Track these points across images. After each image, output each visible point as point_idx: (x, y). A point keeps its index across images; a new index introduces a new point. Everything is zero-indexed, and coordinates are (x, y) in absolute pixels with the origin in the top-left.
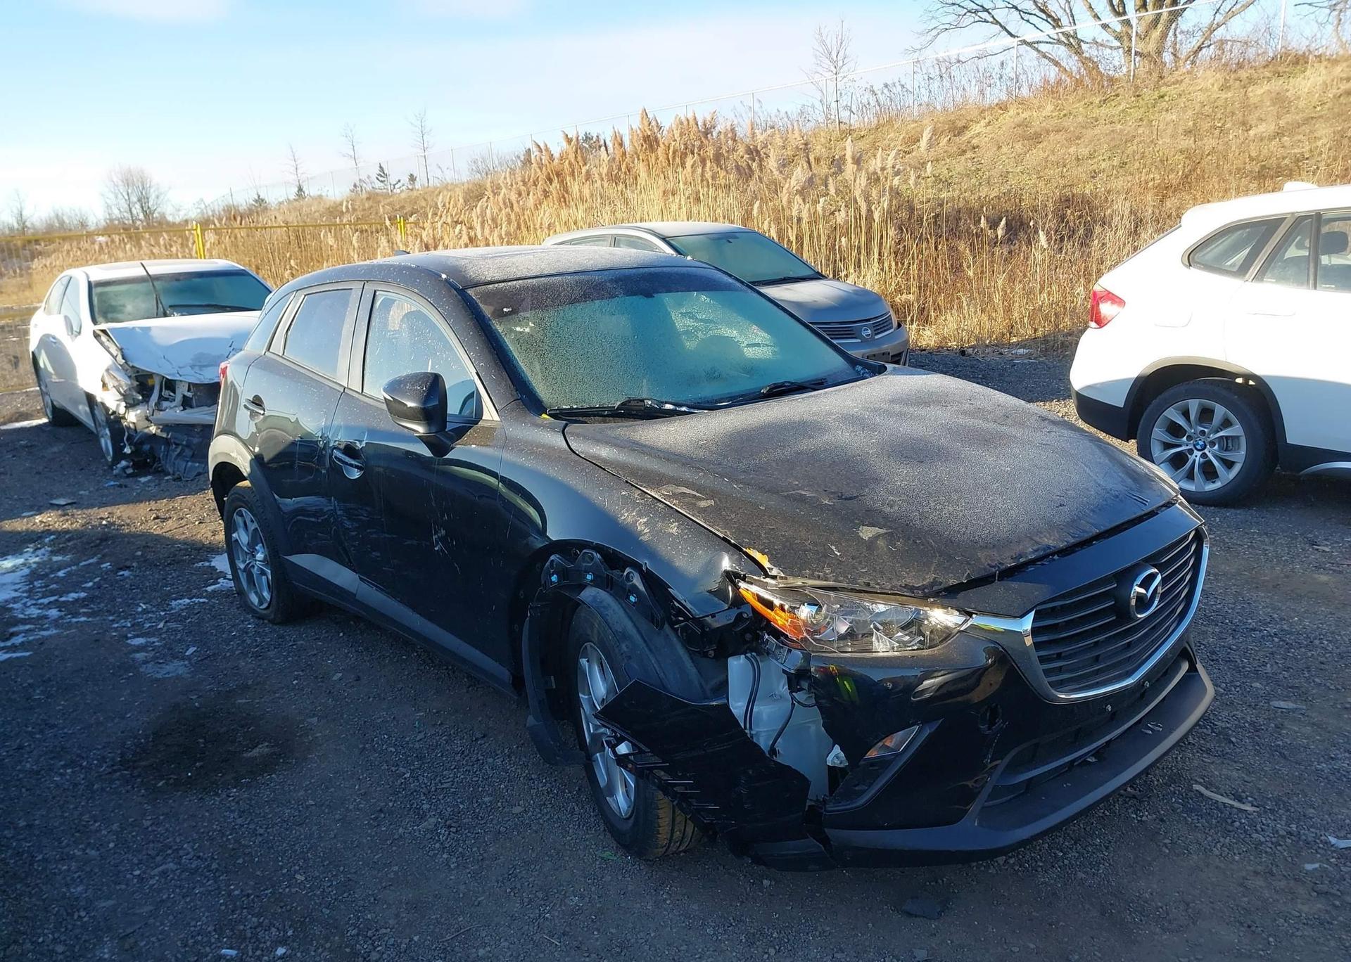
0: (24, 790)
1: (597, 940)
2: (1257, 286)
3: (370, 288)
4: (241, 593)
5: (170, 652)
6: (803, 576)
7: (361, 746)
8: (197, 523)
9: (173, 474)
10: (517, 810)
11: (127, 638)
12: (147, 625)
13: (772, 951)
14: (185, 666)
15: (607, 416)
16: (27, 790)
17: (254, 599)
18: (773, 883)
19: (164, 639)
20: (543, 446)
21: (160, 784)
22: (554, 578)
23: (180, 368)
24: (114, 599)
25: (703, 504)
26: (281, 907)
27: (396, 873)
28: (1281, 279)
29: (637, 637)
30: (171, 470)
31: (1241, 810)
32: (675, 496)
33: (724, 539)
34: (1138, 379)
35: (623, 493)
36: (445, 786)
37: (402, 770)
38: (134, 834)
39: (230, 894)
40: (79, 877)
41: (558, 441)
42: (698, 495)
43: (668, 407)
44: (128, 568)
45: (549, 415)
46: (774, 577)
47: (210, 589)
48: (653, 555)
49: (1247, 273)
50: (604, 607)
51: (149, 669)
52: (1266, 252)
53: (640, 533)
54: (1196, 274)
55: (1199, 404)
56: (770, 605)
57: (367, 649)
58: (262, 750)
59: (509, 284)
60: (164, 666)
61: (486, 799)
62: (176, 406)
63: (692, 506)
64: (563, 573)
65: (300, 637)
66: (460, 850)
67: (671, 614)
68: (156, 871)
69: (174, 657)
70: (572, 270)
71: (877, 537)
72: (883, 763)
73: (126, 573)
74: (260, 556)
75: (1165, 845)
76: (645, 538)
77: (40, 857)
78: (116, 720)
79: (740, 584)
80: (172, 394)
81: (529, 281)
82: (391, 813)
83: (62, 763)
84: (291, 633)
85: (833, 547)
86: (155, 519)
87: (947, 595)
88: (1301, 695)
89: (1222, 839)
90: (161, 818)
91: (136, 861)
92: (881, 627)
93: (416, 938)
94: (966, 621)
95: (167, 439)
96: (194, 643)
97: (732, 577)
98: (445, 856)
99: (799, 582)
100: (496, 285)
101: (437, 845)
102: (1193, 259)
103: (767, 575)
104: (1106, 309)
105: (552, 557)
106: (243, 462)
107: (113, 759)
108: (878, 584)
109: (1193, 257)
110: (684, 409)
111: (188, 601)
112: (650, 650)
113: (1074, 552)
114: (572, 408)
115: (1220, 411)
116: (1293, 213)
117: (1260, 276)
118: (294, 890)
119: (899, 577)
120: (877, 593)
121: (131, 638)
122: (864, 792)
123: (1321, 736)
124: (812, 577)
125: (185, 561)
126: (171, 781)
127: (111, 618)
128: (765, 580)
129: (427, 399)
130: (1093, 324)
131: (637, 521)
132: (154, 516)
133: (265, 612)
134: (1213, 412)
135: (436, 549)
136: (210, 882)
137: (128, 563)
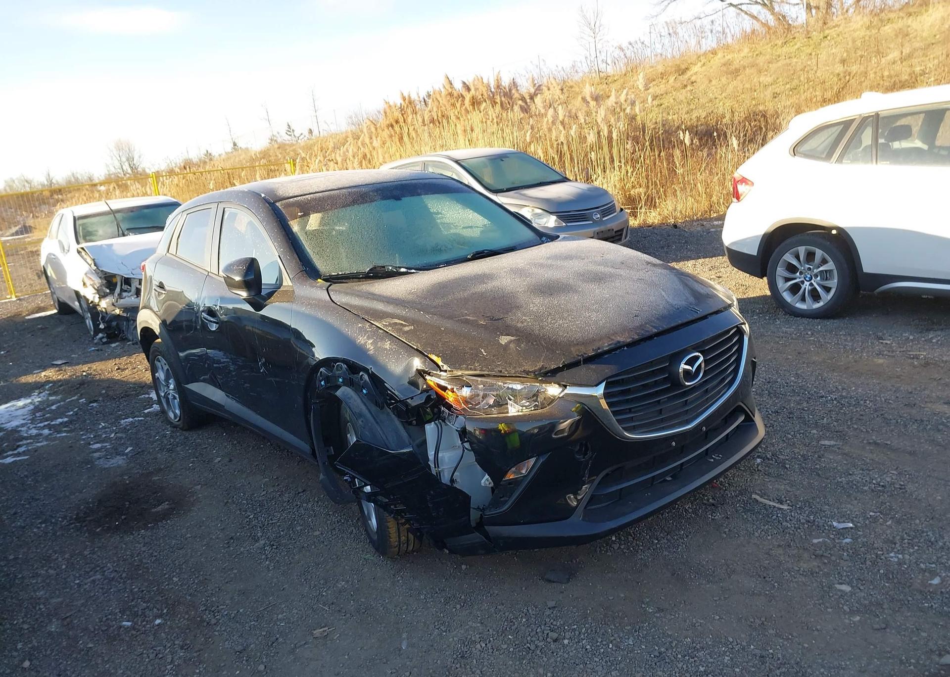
0: (14, 538)
1: (352, 606)
2: (838, 166)
3: (221, 206)
4: (163, 412)
5: (116, 451)
6: (461, 369)
7: (225, 501)
8: (144, 370)
9: (133, 340)
10: (317, 533)
11: (90, 444)
12: (104, 436)
13: (458, 606)
14: (124, 459)
15: (361, 278)
16: (16, 538)
17: (171, 415)
18: (468, 567)
19: (113, 444)
20: (316, 300)
21: (98, 530)
22: (323, 383)
23: (133, 269)
24: (85, 421)
25: (406, 329)
26: (162, 597)
27: (235, 574)
28: (855, 160)
29: (369, 415)
30: (131, 338)
31: (780, 509)
32: (390, 325)
33: (417, 350)
34: (764, 235)
35: (360, 325)
36: (274, 521)
37: (249, 514)
38: (78, 559)
39: (131, 590)
40: (42, 586)
41: (324, 295)
42: (404, 323)
43: (403, 270)
44: (95, 401)
45: (323, 280)
46: (446, 371)
47: (146, 411)
48: (375, 362)
49: (831, 158)
50: (348, 398)
51: (101, 463)
52: (844, 142)
53: (368, 350)
54: (798, 160)
55: (806, 249)
56: (444, 389)
57: (239, 443)
58: (165, 506)
59: (304, 197)
60: (110, 460)
61: (299, 528)
62: (131, 295)
63: (399, 331)
64: (327, 379)
66: (277, 558)
67: (387, 399)
68: (89, 580)
69: (118, 454)
70: (347, 185)
71: (511, 341)
72: (515, 482)
73: (95, 405)
74: (172, 387)
75: (725, 533)
76: (371, 352)
77: (20, 576)
78: (77, 494)
79: (426, 377)
80: (129, 287)
81: (317, 194)
82: (238, 539)
83: (40, 521)
84: (195, 436)
85: (483, 350)
86: (117, 369)
87: (549, 375)
88: (841, 436)
89: (762, 527)
90: (96, 549)
91: (77, 575)
92: (512, 398)
93: (241, 611)
94: (563, 391)
95: (127, 317)
96: (131, 445)
97: (421, 373)
98: (267, 563)
99: (460, 373)
100: (295, 199)
101: (263, 557)
102: (797, 150)
103: (441, 371)
104: (741, 188)
105: (321, 370)
106: (155, 325)
107: (71, 517)
108: (507, 371)
109: (795, 150)
110: (413, 271)
111: (131, 419)
112: (377, 423)
113: (639, 344)
114: (338, 274)
115: (819, 253)
116: (860, 115)
117: (840, 160)
118: (170, 587)
119: (521, 365)
120: (506, 376)
121: (92, 444)
122: (506, 501)
123: (847, 460)
124: (467, 369)
125: (133, 395)
126: (105, 528)
127: (81, 433)
128: (440, 373)
129: (246, 274)
130: (735, 200)
131: (366, 342)
132: (117, 367)
133: (178, 423)
134: (814, 254)
135: (261, 371)
136: (121, 585)
137: (96, 399)
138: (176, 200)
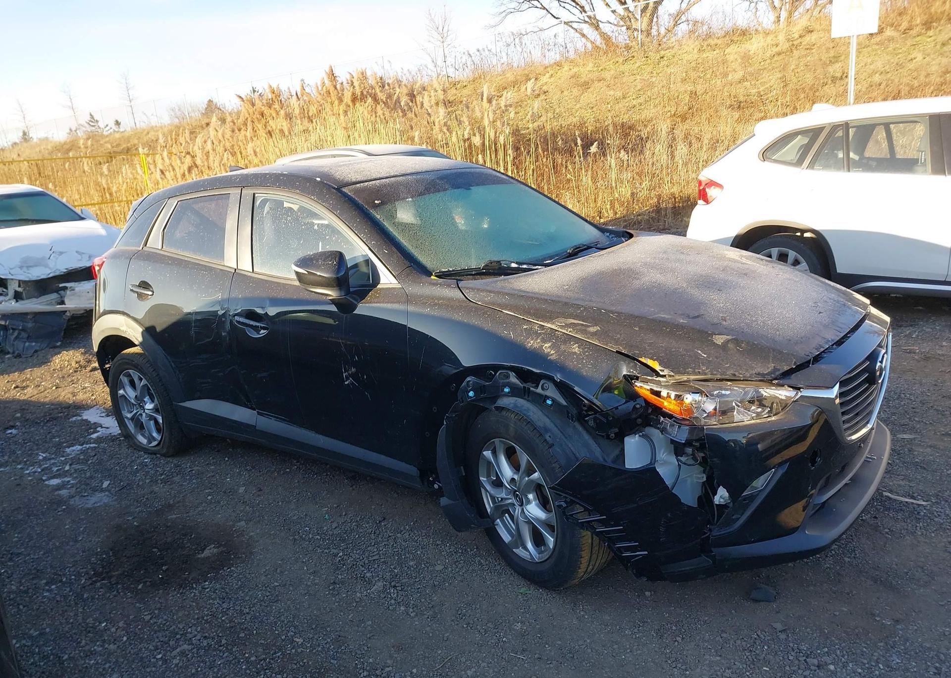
0: (21, 607)
1: (550, 651)
2: (810, 172)
3: (248, 192)
4: (127, 436)
5: (87, 486)
6: (688, 374)
7: (291, 538)
8: (54, 388)
9: (13, 353)
10: (439, 568)
11: (44, 481)
12: (55, 469)
13: (679, 639)
14: (108, 496)
15: (475, 275)
16: (24, 607)
17: (143, 440)
18: (653, 593)
19: (76, 477)
20: (443, 299)
21: (140, 587)
22: (471, 394)
23: (11, 269)
24: (14, 452)
25: (593, 329)
26: (296, 664)
27: (371, 626)
28: (826, 167)
29: (555, 430)
30: (11, 350)
31: (919, 505)
32: (567, 326)
33: (617, 352)
34: (736, 237)
35: (525, 327)
36: (374, 558)
37: (335, 551)
38: (139, 627)
39: (247, 661)
40: (110, 667)
41: (455, 294)
42: (584, 323)
43: (514, 265)
44: (12, 427)
45: (436, 276)
46: (664, 376)
47: (94, 436)
48: (562, 369)
49: (803, 163)
50: (525, 410)
51: (77, 501)
52: (814, 149)
53: (548, 354)
54: (769, 166)
55: (779, 251)
56: (658, 394)
58: (210, 551)
59: (371, 183)
60: (89, 498)
61: (411, 563)
62: (10, 300)
63: (584, 332)
64: (479, 390)
65: (192, 464)
66: (412, 602)
67: (583, 410)
68: (175, 653)
69: (95, 490)
70: (409, 172)
71: (728, 341)
72: (752, 498)
73: (14, 431)
74: (149, 406)
75: (887, 533)
76: (553, 357)
77: (66, 657)
78: (71, 543)
79: (636, 384)
80: (4, 290)
81: (384, 180)
82: (343, 583)
83: (45, 581)
84: (186, 463)
85: (699, 352)
86: (15, 388)
87: (783, 377)
88: (913, 430)
89: (918, 525)
90: (156, 612)
91: (151, 647)
92: (740, 405)
93: (415, 671)
94: (797, 394)
95: (5, 326)
96: (106, 478)
97: (629, 379)
98: (402, 608)
99: (685, 378)
100: (362, 184)
101: (393, 601)
102: (766, 155)
103: (658, 375)
104: (711, 192)
105: (468, 379)
106: (135, 333)
107: (87, 573)
108: (741, 374)
109: (767, 154)
110: (525, 266)
111: (80, 447)
112: (566, 438)
113: (843, 343)
114: (449, 271)
115: (792, 254)
116: (830, 124)
117: (811, 166)
118: (299, 650)
119: (752, 368)
120: (740, 380)
121: (46, 480)
122: (738, 519)
123: (938, 453)
124: (695, 373)
125: (61, 417)
126: (148, 583)
127: (19, 467)
128: (657, 379)
129: (338, 270)
130: (700, 202)
131: (542, 346)
132: (14, 386)
133: (155, 448)
134: (787, 256)
135: (346, 383)
136: (226, 654)
137: (11, 423)
138: (42, 190)
